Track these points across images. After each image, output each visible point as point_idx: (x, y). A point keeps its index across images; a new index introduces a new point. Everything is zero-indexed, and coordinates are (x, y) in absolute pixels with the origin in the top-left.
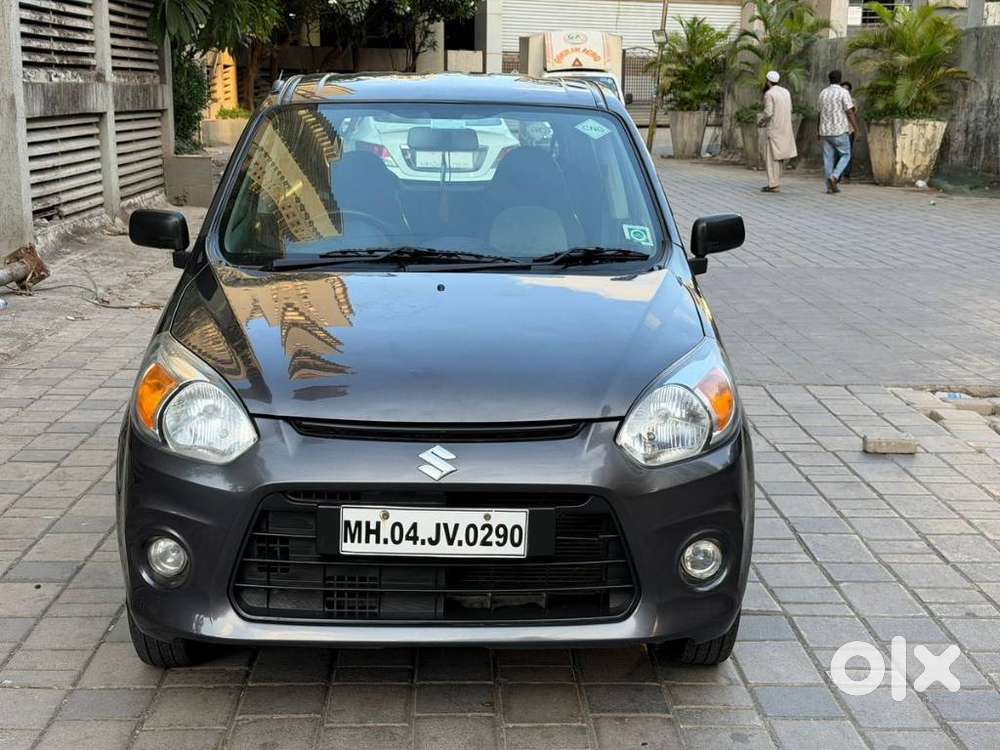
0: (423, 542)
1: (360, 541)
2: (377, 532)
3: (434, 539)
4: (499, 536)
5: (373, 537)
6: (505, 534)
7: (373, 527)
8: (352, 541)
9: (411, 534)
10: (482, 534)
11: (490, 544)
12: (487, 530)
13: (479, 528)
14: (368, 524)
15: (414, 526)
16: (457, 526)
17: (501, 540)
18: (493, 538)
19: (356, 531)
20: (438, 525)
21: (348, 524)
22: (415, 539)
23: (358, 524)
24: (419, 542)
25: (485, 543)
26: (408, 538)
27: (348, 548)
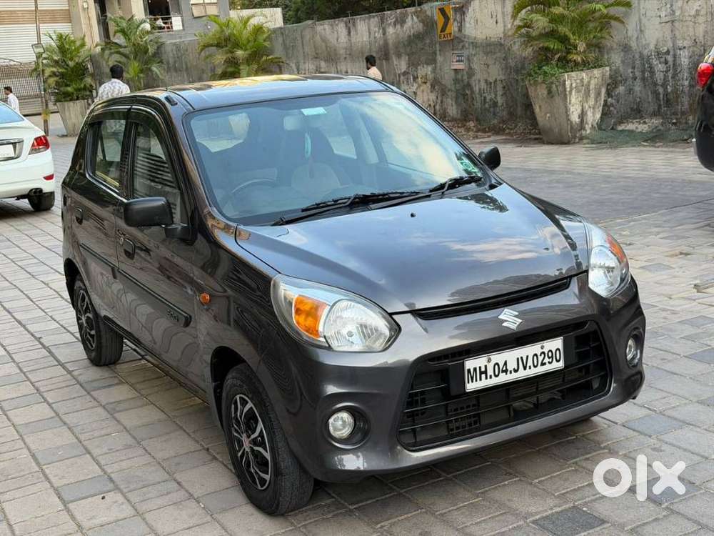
0: (511, 372)
1: (476, 381)
2: (485, 372)
3: (516, 368)
4: (549, 358)
5: (483, 376)
6: (552, 356)
7: (483, 369)
8: (472, 382)
9: (504, 369)
10: (541, 358)
11: (545, 364)
12: (543, 355)
13: (539, 355)
14: (480, 368)
15: (506, 363)
16: (527, 357)
17: (550, 360)
18: (547, 360)
19: (473, 375)
20: (518, 359)
21: (469, 371)
22: (506, 371)
23: (475, 369)
24: (508, 372)
25: (543, 364)
26: (503, 372)
27: (471, 386)
